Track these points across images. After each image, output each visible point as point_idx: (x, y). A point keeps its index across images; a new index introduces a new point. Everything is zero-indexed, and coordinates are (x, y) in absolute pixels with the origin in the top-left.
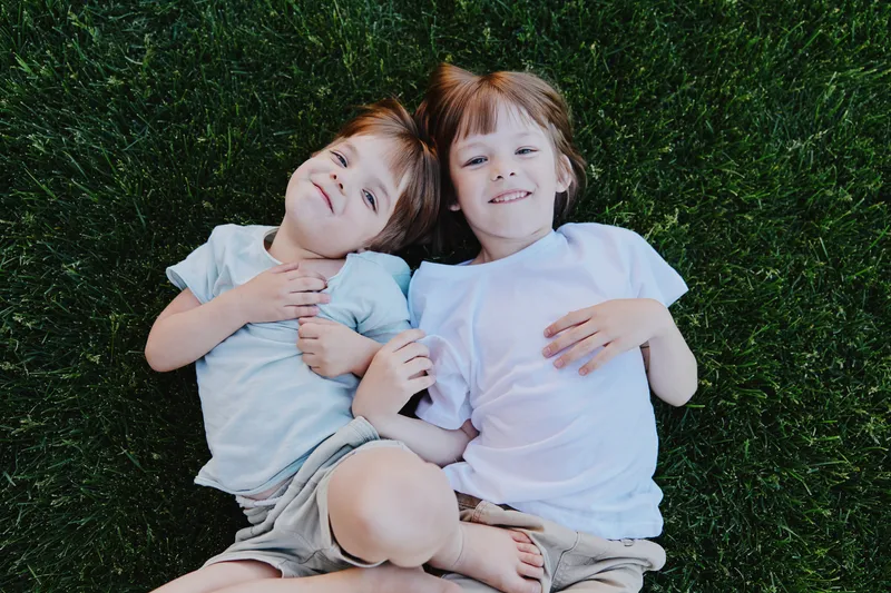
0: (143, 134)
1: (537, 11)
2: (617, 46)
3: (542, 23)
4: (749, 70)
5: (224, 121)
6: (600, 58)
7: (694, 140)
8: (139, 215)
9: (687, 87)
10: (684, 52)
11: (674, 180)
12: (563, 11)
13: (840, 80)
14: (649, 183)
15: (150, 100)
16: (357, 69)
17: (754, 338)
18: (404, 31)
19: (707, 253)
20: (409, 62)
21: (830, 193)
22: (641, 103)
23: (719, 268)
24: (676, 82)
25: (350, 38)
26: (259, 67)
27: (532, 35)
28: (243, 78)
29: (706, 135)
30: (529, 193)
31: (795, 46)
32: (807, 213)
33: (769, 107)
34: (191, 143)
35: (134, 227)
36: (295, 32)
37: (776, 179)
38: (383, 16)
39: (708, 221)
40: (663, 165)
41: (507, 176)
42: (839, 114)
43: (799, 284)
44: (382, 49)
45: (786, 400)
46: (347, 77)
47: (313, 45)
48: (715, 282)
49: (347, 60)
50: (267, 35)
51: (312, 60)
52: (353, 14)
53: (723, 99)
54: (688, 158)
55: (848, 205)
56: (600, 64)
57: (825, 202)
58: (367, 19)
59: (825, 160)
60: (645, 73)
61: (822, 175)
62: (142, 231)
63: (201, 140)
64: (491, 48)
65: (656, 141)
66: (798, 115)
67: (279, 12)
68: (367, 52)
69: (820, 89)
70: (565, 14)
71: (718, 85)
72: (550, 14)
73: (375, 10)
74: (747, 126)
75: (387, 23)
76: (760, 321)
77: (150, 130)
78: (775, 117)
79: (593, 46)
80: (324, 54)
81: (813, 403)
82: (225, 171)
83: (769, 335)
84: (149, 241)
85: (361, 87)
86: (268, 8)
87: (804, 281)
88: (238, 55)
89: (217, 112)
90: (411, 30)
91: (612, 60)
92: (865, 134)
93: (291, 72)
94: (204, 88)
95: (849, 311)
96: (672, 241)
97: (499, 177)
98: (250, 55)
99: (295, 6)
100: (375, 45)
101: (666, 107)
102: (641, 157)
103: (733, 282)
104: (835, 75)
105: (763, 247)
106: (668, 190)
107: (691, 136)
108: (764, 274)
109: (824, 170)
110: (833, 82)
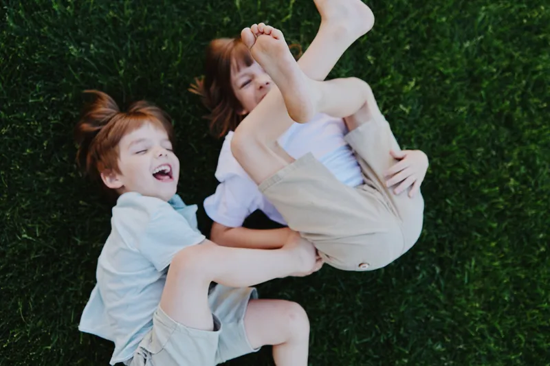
4: (442, 7)
13: (486, 10)
14: (398, 66)
21: (485, 68)
22: (391, 25)
23: (435, 109)
24: (406, 14)
29: (423, 41)
39: (428, 85)
42: (486, 28)
43: (473, 115)
45: (472, 173)
53: (431, 22)
54: (415, 52)
55: (493, 74)
57: (482, 73)
59: (481, 52)
60: (392, 9)
61: (479, 60)
63: (163, 48)
65: (399, 44)
66: (466, 30)
69: (475, 16)
71: (428, 13)
74: (443, 35)
76: (456, 134)
78: (456, 31)
81: (484, 174)
87: (475, 113)
92: (498, 38)
95: (497, 127)
97: (261, 87)
101: (403, 26)
102: (393, 52)
103: (443, 115)
104: (483, 8)
105: (455, 97)
106: (408, 69)
107: (417, 42)
108: (457, 110)
109: (480, 57)
110: (483, 12)
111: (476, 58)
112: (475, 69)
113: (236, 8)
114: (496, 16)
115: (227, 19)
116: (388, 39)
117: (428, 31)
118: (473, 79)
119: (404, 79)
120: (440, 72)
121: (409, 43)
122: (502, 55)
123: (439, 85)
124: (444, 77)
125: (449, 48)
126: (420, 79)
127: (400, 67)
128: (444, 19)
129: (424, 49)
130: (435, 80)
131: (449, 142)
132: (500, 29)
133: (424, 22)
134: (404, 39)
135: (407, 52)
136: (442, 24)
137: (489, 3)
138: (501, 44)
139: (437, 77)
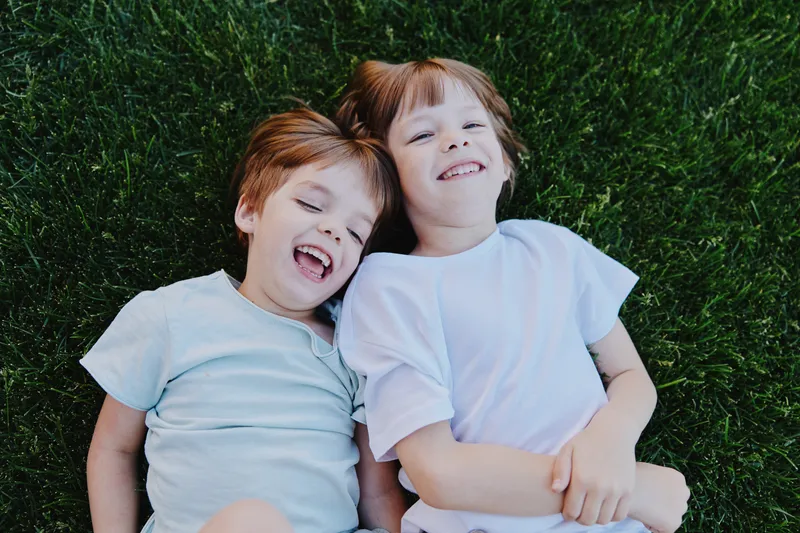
0: (32, 170)
1: (437, 11)
2: (520, 37)
3: (444, 21)
4: (651, 48)
5: (121, 147)
6: (506, 50)
7: (610, 120)
8: (32, 256)
9: (596, 69)
10: (586, 37)
11: (598, 160)
12: (462, 8)
13: (740, 49)
14: (574, 166)
15: (37, 135)
16: (260, 82)
17: (708, 310)
18: (304, 41)
19: (643, 230)
20: (313, 71)
21: (751, 157)
22: (553, 91)
23: (658, 244)
24: (583, 68)
25: (250, 52)
26: (154, 89)
27: (435, 34)
28: (139, 102)
29: (621, 114)
30: (483, 168)
31: (689, 22)
32: (732, 180)
33: (676, 82)
34: (86, 172)
35: (26, 271)
36: (191, 51)
37: (696, 150)
38: (282, 29)
39: (638, 198)
40: (584, 147)
41: (460, 146)
42: (744, 82)
43: (739, 251)
44: (284, 59)
45: (752, 372)
46: (250, 91)
47: (210, 61)
48: (657, 259)
49: (249, 74)
50: (161, 57)
51: (211, 77)
52: (250, 29)
53: (632, 78)
54: (607, 137)
55: (770, 167)
56: (507, 54)
57: (747, 167)
58: (265, 32)
59: (738, 128)
60: (553, 59)
61: (737, 142)
62: (36, 274)
63: (96, 168)
64: (397, 49)
65: (574, 124)
66: (704, 87)
67: (172, 32)
68: (269, 63)
69: (720, 61)
70: (465, 11)
71: (625, 63)
72: (450, 12)
73: (272, 24)
74: (659, 101)
75: (286, 35)
76: (709, 293)
77: (40, 165)
78: (683, 91)
79: (498, 38)
80: (223, 70)
82: (125, 199)
83: (721, 306)
84: (45, 284)
85: (266, 101)
86: (158, 29)
87: (743, 247)
88: (131, 79)
89: (112, 138)
90: (312, 40)
91: (517, 51)
92: (771, 99)
93: (189, 90)
94: (95, 114)
96: (607, 222)
97: (452, 146)
98: (143, 77)
99: (188, 26)
100: (276, 57)
101: (577, 91)
102: (562, 141)
103: (675, 256)
104: (734, 45)
105: (696, 218)
106: (594, 171)
107: (608, 116)
108: (705, 244)
109: (740, 136)
110: (733, 52)
111: (731, 137)
112: (731, 160)
113: (248, 84)
114: (760, 58)
115: (228, 105)
117: (628, 96)
119: (588, 190)
120: (661, 170)
121: (593, 120)
122: (782, 130)
123: (663, 195)
124: (673, 180)
125: (672, 124)
126: (620, 187)
127: (580, 167)
128: (657, 71)
129: (625, 128)
130: (652, 186)
131: (696, 310)
132: (772, 82)
133: (617, 80)
135: (588, 138)
136: (653, 80)
137: (742, 36)
138: (778, 109)
139: (656, 181)
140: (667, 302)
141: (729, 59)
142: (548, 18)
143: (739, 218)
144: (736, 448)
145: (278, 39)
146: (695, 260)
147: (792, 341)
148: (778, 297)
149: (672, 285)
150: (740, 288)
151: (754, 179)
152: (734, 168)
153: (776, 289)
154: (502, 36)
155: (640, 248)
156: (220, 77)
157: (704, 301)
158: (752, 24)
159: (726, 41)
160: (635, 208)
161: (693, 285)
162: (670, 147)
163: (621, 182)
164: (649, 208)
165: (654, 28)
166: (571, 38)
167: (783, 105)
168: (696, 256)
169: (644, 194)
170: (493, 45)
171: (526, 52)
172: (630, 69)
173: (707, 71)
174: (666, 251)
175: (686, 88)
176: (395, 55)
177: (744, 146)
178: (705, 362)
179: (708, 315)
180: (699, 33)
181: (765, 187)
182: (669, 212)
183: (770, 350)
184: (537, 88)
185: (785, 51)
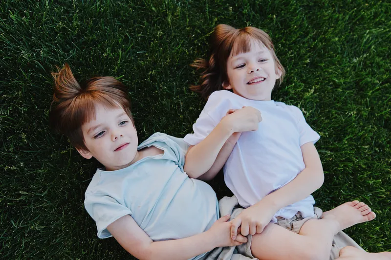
0: (74, 53)
2: (283, 17)
3: (253, 6)
4: (336, 29)
6: (277, 22)
9: (313, 34)
10: (309, 20)
11: (309, 74)
13: (369, 33)
14: (300, 76)
16: (173, 23)
17: (347, 140)
18: (192, 7)
19: (324, 106)
21: (369, 80)
22: (294, 42)
23: (329, 111)
24: (307, 34)
25: (169, 9)
26: (127, 21)
27: (248, 11)
29: (320, 56)
30: (265, 79)
33: (343, 44)
37: (348, 74)
39: (324, 92)
41: (255, 71)
42: (370, 47)
43: (360, 118)
45: (360, 166)
46: (169, 27)
47: (154, 12)
48: (328, 118)
49: (170, 20)
53: (326, 40)
54: (314, 65)
55: (376, 85)
56: (277, 24)
57: (367, 84)
59: (365, 66)
60: (296, 29)
61: (364, 73)
63: (105, 55)
64: (232, 16)
65: (301, 58)
66: (353, 48)
68: (178, 16)
69: (361, 37)
71: (324, 34)
74: (335, 51)
80: (158, 16)
81: (369, 167)
83: (351, 139)
85: (175, 32)
87: (362, 116)
88: (116, 15)
91: (281, 22)
92: (379, 56)
94: (102, 30)
95: (378, 128)
96: (311, 100)
97: (252, 72)
98: (124, 15)
101: (304, 43)
102: (296, 64)
103: (336, 118)
104: (368, 31)
105: (345, 103)
106: (307, 78)
107: (315, 56)
108: (348, 114)
109: (365, 70)
110: (367, 34)
111: (362, 71)
112: (361, 80)
113: (168, 24)
114: (377, 38)
115: (160, 33)
116: (292, 54)
117: (324, 48)
118: (360, 88)
119: (305, 87)
120: (334, 81)
121: (309, 57)
122: (382, 70)
123: (333, 92)
124: (337, 86)
125: (340, 62)
126: (317, 87)
127: (302, 76)
128: (337, 39)
129: (321, 62)
130: (330, 88)
131: (340, 140)
132: (380, 49)
133: (321, 41)
134: (305, 54)
135: (307, 64)
136: (335, 43)
137: (371, 27)
138: (381, 60)
139: (331, 86)
140: (330, 135)
141: (365, 37)
142: (296, 9)
143: (361, 104)
144: (350, 195)
145: (181, 5)
146: (344, 120)
147: (375, 156)
148: (372, 138)
149: (333, 129)
150: (358, 133)
151: (369, 89)
152: (362, 83)
153: (371, 134)
154: (276, 15)
155: (322, 113)
156: (156, 19)
157: (345, 137)
158: (376, 23)
159: (365, 29)
160: (321, 96)
161: (341, 130)
162: (338, 72)
163: (318, 85)
164: (327, 96)
165: (337, 20)
166: (303, 20)
167: (383, 59)
168: (344, 118)
169: (325, 91)
170: (272, 19)
171: (285, 24)
172: (326, 37)
173: (355, 40)
174: (332, 115)
175: (346, 47)
176: (231, 18)
177: (366, 75)
178: (343, 161)
179: (346, 143)
180: (355, 24)
181: (373, 92)
182: (335, 99)
183: (367, 159)
184: (289, 41)
185: (387, 36)
